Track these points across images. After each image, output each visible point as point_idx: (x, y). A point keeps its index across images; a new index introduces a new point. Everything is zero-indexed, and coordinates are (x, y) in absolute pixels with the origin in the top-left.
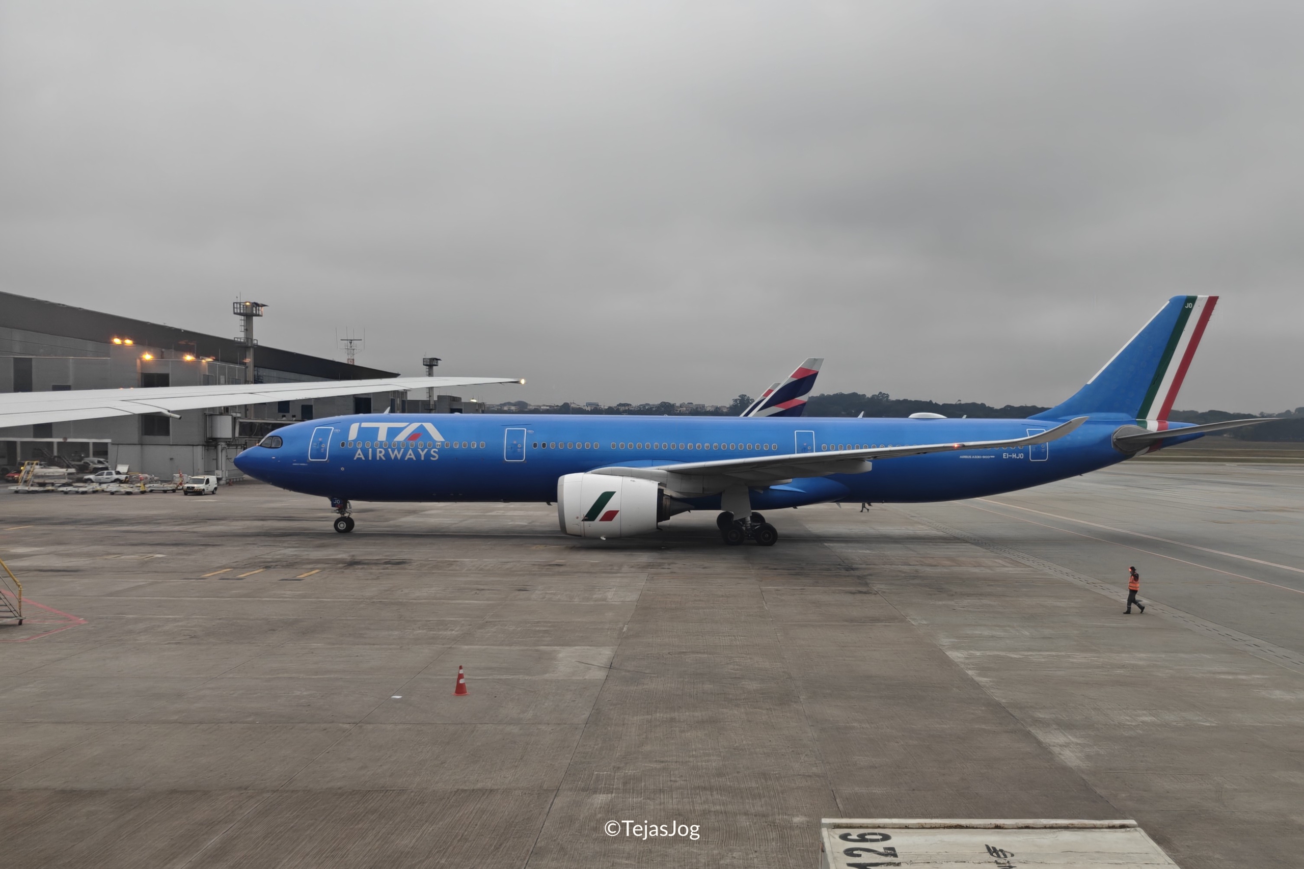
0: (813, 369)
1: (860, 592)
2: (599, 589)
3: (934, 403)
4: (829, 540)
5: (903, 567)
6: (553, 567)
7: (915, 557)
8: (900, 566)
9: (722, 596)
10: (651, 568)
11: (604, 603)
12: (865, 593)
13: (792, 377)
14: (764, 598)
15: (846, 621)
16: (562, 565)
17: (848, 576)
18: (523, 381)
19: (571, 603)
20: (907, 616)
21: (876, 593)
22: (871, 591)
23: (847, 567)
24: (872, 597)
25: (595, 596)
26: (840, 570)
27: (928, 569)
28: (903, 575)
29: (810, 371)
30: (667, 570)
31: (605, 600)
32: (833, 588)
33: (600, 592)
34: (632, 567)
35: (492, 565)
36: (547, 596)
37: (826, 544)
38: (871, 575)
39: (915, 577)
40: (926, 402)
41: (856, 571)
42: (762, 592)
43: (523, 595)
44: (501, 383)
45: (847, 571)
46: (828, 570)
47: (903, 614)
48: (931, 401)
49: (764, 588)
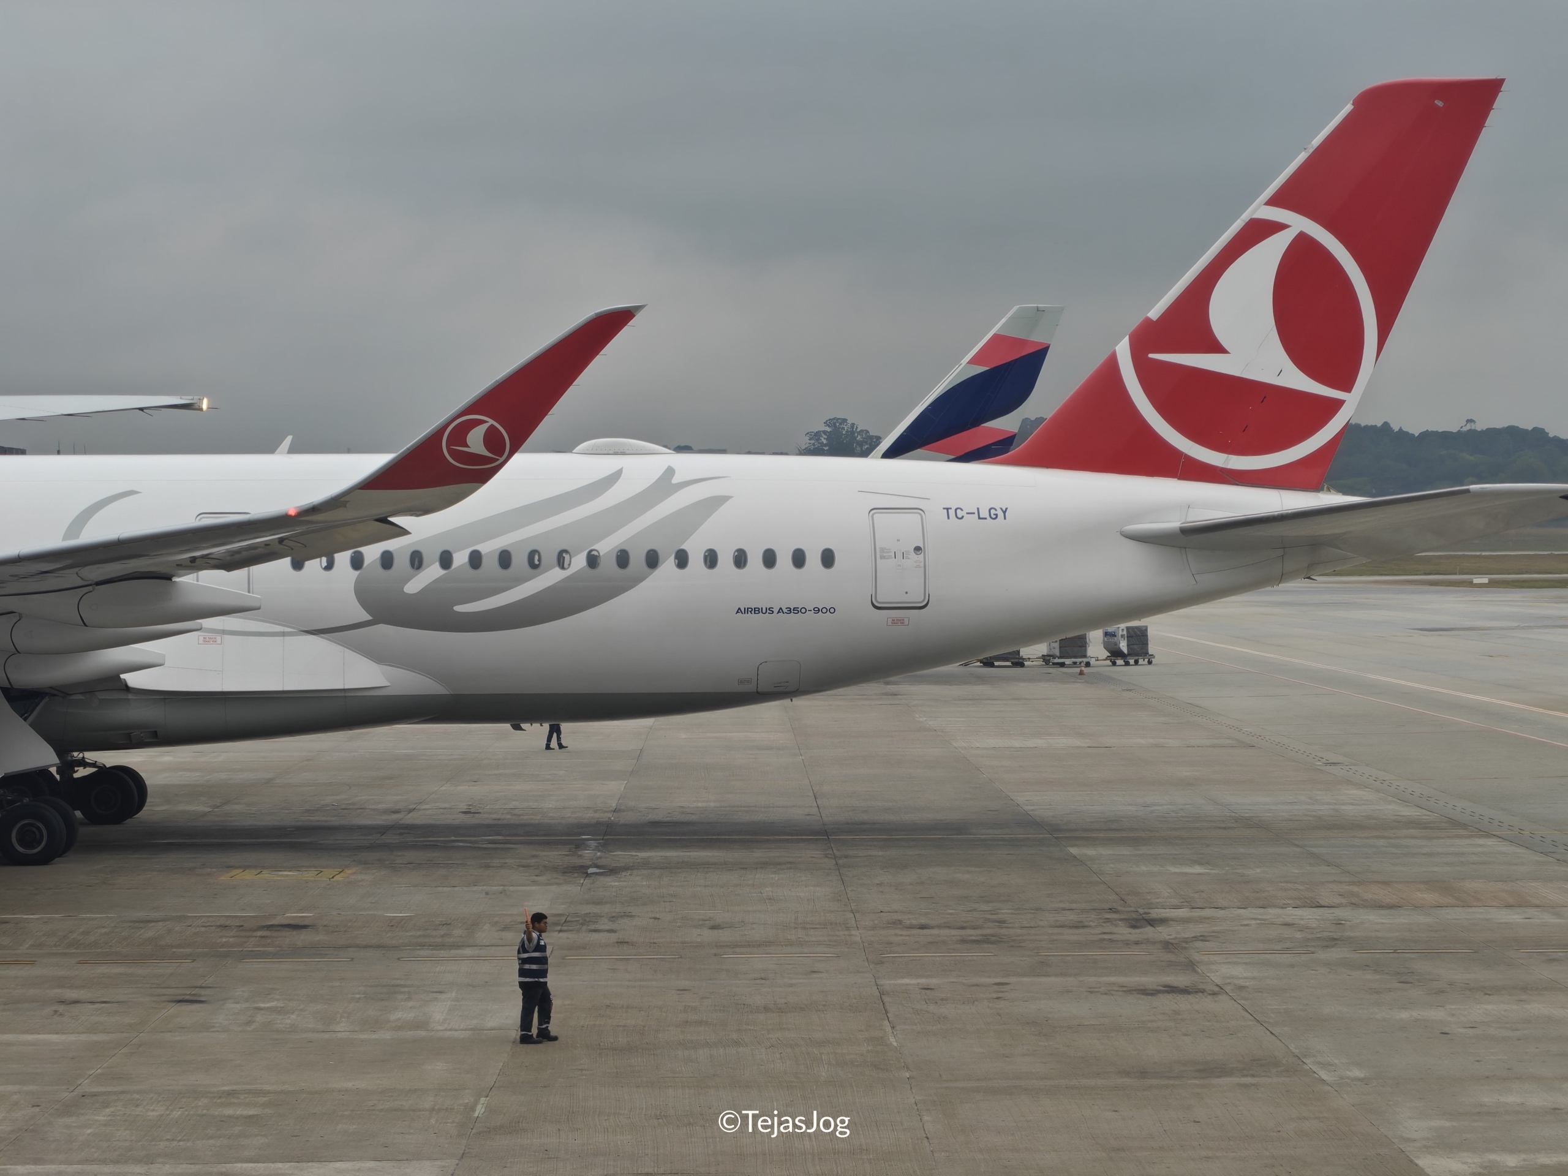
0: (1032, 339)
1: (1172, 990)
2: (409, 992)
3: (1396, 429)
4: (1077, 838)
5: (1298, 912)
6: (274, 934)
7: (1334, 882)
8: (1290, 910)
9: (766, 1009)
10: (560, 931)
11: (422, 1033)
12: (1185, 991)
13: (972, 362)
14: (886, 1012)
15: (1127, 1074)
16: (305, 927)
17: (1137, 943)
18: (205, 405)
19: (327, 1036)
20: (1305, 1056)
21: (1216, 989)
22: (1201, 986)
23: (1134, 916)
24: (1206, 1003)
25: (395, 1016)
26: (1116, 926)
27: (1372, 917)
28: (1299, 935)
29: (1023, 342)
30: (606, 934)
31: (421, 1024)
32: (1093, 979)
33: (410, 1004)
34: (505, 928)
35: (103, 930)
36: (259, 1018)
37: (1074, 851)
38: (1203, 938)
39: (1332, 942)
40: (1373, 428)
41: (1160, 929)
42: (882, 994)
43: (190, 1014)
44: (141, 409)
45: (1134, 927)
46: (1077, 927)
47: (1296, 1051)
48: (1386, 424)
49: (887, 983)
